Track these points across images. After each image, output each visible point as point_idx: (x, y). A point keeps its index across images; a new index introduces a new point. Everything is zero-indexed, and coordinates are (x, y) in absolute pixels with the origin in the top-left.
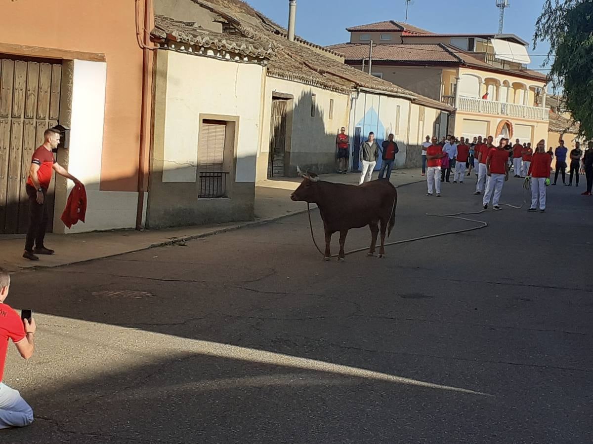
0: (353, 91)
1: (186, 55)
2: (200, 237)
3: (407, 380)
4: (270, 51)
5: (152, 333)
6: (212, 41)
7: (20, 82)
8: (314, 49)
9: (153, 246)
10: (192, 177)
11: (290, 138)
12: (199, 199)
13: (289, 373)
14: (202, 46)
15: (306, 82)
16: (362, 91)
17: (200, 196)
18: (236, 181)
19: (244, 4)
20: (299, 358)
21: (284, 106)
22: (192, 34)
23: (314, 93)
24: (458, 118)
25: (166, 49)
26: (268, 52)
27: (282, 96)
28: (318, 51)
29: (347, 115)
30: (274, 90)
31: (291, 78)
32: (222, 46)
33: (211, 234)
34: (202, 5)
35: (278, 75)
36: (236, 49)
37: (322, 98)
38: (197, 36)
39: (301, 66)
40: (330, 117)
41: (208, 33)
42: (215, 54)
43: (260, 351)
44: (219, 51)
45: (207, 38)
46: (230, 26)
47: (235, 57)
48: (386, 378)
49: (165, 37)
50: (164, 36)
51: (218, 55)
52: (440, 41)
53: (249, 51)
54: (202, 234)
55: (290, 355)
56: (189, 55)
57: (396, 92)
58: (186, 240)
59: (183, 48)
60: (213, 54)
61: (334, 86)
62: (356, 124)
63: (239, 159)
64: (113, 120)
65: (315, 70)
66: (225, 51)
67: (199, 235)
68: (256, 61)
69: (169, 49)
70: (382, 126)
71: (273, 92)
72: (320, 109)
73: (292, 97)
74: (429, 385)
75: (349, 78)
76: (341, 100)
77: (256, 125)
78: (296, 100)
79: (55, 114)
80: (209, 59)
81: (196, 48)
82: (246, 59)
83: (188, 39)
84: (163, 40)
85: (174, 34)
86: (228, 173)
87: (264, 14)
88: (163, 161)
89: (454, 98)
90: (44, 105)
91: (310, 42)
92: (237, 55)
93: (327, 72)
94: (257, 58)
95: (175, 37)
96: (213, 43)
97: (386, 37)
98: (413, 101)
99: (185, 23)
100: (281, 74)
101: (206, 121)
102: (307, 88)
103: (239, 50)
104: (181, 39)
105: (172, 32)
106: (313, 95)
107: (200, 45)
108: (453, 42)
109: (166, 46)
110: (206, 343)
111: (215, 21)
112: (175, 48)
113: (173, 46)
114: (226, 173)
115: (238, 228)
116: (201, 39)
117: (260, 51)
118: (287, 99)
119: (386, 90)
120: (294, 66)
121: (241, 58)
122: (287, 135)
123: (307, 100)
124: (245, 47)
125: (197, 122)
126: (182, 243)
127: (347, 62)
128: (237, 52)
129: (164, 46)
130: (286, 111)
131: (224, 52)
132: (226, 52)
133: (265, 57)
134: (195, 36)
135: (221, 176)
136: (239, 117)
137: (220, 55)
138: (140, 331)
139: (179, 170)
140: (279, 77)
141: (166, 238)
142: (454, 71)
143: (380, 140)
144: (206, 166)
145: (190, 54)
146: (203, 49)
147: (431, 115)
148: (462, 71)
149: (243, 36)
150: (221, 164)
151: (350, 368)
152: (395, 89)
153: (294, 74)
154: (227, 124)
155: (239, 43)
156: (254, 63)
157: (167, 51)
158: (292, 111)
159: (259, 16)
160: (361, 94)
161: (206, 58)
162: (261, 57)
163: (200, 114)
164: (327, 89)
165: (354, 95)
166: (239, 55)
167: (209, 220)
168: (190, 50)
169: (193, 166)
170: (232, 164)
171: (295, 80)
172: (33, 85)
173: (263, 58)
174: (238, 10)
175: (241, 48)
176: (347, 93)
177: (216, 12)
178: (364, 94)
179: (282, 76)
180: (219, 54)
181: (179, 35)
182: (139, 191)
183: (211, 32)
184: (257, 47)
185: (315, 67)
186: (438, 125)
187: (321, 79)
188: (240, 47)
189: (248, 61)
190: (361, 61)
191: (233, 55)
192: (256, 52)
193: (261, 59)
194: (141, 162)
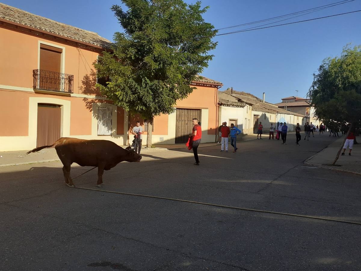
4: (245, 105)
8: (270, 104)
15: (263, 112)
19: (252, 95)
27: (256, 115)
28: (271, 105)
29: (275, 119)
31: (258, 111)
34: (233, 96)
40: (270, 120)
46: (239, 100)
50: (220, 103)
51: (233, 106)
52: (306, 100)
56: (226, 107)
57: (290, 113)
59: (225, 105)
61: (272, 112)
62: (278, 120)
64: (210, 121)
69: (222, 106)
71: (254, 114)
72: (267, 117)
76: (273, 116)
78: (260, 116)
82: (239, 107)
87: (257, 97)
89: (309, 114)
91: (270, 103)
93: (270, 109)
95: (223, 103)
97: (291, 100)
98: (295, 115)
99: (227, 100)
102: (264, 113)
106: (266, 114)
111: (236, 99)
116: (229, 103)
118: (258, 116)
119: (286, 113)
120: (261, 108)
123: (263, 116)
127: (279, 107)
130: (257, 118)
134: (227, 103)
136: (238, 119)
142: (309, 108)
146: (229, 105)
147: (301, 118)
149: (244, 102)
154: (236, 121)
155: (238, 103)
158: (259, 118)
159: (256, 98)
160: (279, 114)
161: (230, 107)
163: (229, 119)
164: (270, 113)
165: (277, 114)
171: (260, 111)
172: (194, 114)
176: (275, 114)
179: (256, 111)
182: (216, 134)
185: (268, 108)
187: (267, 111)
190: (284, 106)
191: (236, 106)
192: (241, 105)
193: (243, 107)
194: (216, 129)
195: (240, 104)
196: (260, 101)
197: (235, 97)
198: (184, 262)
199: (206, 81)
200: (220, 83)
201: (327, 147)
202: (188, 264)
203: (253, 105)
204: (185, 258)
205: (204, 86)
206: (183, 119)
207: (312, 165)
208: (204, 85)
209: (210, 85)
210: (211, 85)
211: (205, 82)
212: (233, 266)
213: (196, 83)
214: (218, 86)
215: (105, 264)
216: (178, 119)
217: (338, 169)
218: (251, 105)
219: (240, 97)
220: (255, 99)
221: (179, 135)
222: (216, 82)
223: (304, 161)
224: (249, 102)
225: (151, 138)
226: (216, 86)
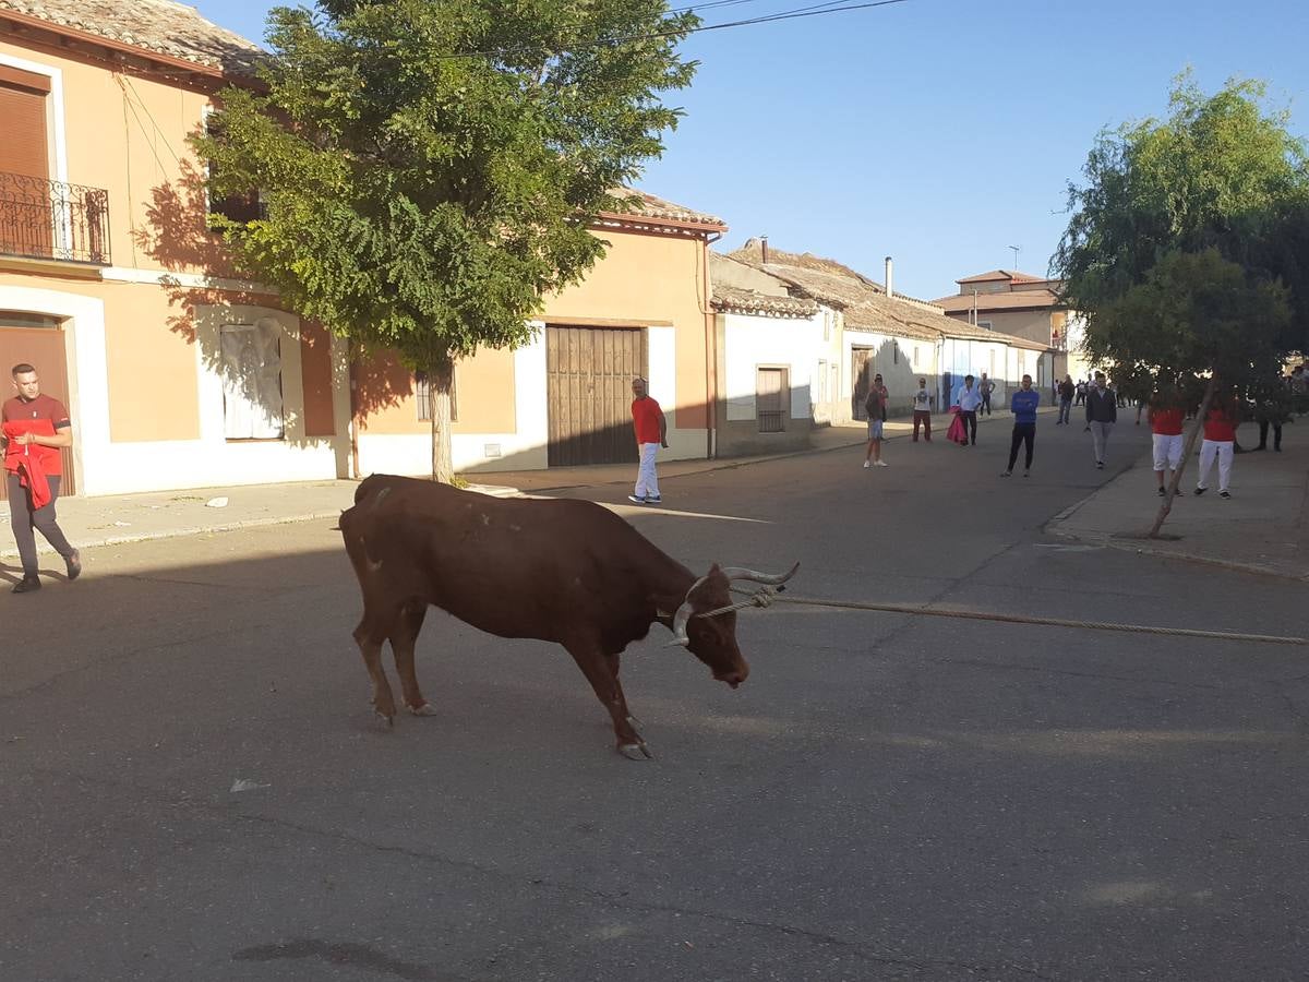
0: (939, 338)
1: (740, 316)
2: (752, 463)
4: (816, 307)
7: (609, 346)
8: (912, 303)
12: (760, 433)
14: (754, 308)
15: (887, 332)
16: (948, 338)
17: (761, 431)
18: (792, 418)
19: (846, 268)
21: (865, 355)
22: (744, 299)
24: (1070, 360)
27: (862, 347)
28: (917, 305)
29: (933, 360)
30: (853, 342)
31: (868, 330)
32: (771, 306)
34: (769, 274)
35: (856, 328)
36: (784, 308)
38: (749, 300)
39: (887, 320)
40: (916, 363)
41: (764, 296)
42: (766, 313)
44: (769, 311)
45: (757, 301)
46: (794, 289)
47: (784, 315)
49: (722, 303)
50: (720, 302)
51: (769, 314)
52: (1049, 286)
53: (797, 309)
56: (743, 316)
57: (988, 337)
59: (737, 311)
60: (764, 314)
61: (917, 335)
62: (945, 367)
64: (681, 373)
65: (901, 321)
67: (754, 461)
68: (803, 317)
69: (725, 313)
70: (975, 369)
71: (852, 344)
72: (905, 356)
73: (872, 347)
75: (936, 327)
76: (926, 348)
78: (877, 347)
79: (637, 370)
80: (761, 318)
81: (749, 310)
83: (741, 303)
84: (720, 306)
85: (730, 300)
86: (785, 412)
87: (863, 274)
88: (727, 404)
89: (1064, 339)
90: (628, 363)
91: (908, 297)
92: (786, 313)
93: (914, 323)
94: (803, 314)
95: (731, 303)
96: (763, 305)
97: (995, 286)
98: (1009, 344)
99: (745, 290)
101: (760, 369)
102: (889, 338)
103: (787, 308)
104: (735, 304)
105: (728, 298)
106: (897, 343)
107: (752, 307)
109: (723, 310)
111: (782, 287)
112: (731, 311)
113: (729, 310)
114: (783, 411)
115: (795, 456)
116: (752, 302)
118: (868, 349)
120: (878, 319)
121: (790, 315)
123: (890, 349)
124: (792, 306)
125: (754, 371)
127: (947, 314)
129: (721, 311)
130: (867, 360)
132: (776, 311)
134: (747, 301)
135: (779, 415)
136: (791, 364)
140: (857, 330)
142: (1061, 314)
146: (754, 310)
147: (1032, 357)
149: (811, 297)
150: (778, 404)
152: (987, 335)
153: (873, 327)
154: (781, 371)
155: (787, 303)
158: (874, 359)
159: (858, 277)
160: (947, 340)
161: (758, 318)
162: (807, 313)
163: (755, 364)
164: (913, 339)
165: (940, 341)
168: (744, 312)
169: (753, 407)
170: (788, 404)
171: (873, 331)
172: (619, 347)
174: (838, 273)
176: (933, 340)
177: (781, 279)
178: (951, 340)
179: (860, 329)
181: (734, 301)
182: (708, 427)
184: (803, 305)
185: (905, 320)
186: (1041, 364)
189: (798, 317)
190: (965, 312)
191: (782, 313)
192: (802, 309)
193: (807, 316)
194: (708, 405)
195: (798, 306)
196: (876, 291)
197: (777, 277)
198: (602, 926)
199: (659, 212)
200: (716, 219)
201: (1130, 467)
202: (617, 931)
203: (847, 307)
204: (603, 911)
205: (650, 233)
206: (575, 367)
207: (1077, 539)
208: (651, 229)
209: (677, 228)
210: (680, 229)
211: (655, 216)
212: (784, 930)
213: (620, 221)
214: (707, 232)
215: (299, 949)
216: (554, 366)
217: (1169, 551)
218: (838, 306)
219: (799, 275)
220: (857, 282)
221: (563, 434)
222: (700, 218)
223: (1046, 523)
224: (832, 296)
225: (450, 446)
226: (699, 233)
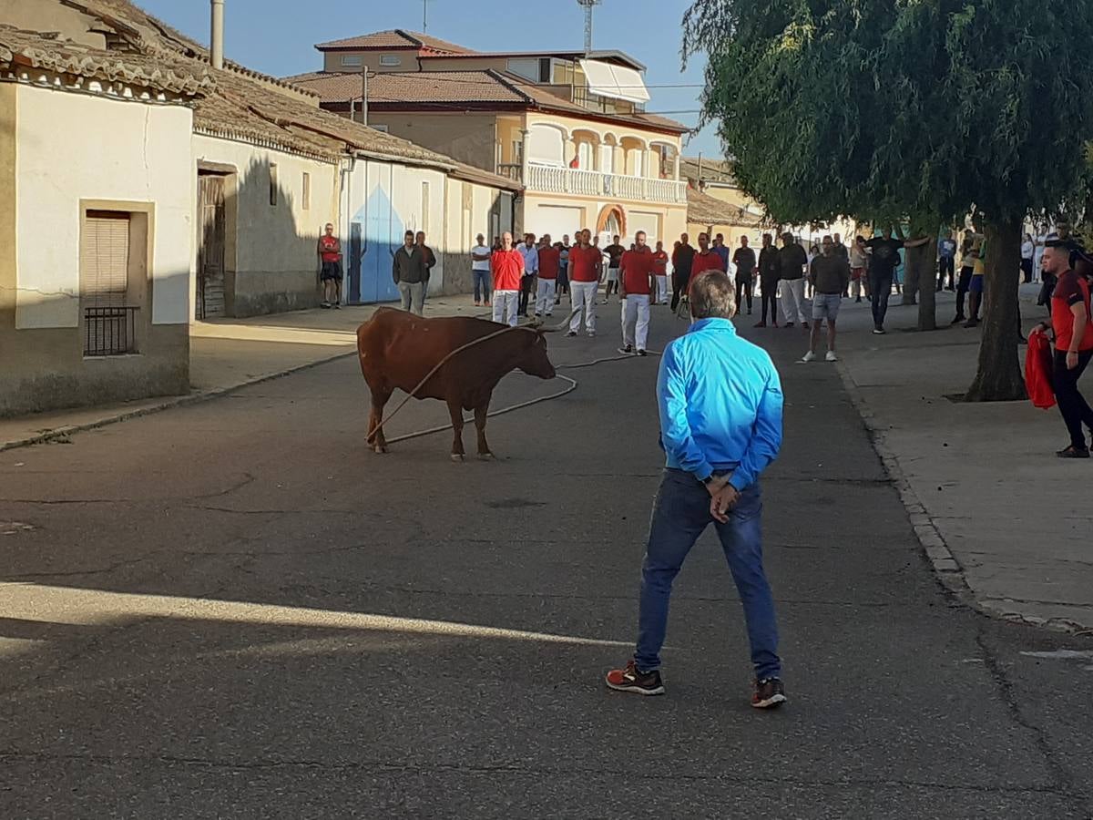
0: (344, 157)
1: (50, 91)
2: (94, 426)
3: (535, 636)
4: (206, 81)
5: (55, 589)
6: (98, 66)
8: (261, 82)
9: (10, 447)
10: (71, 319)
11: (234, 244)
12: (85, 358)
13: (326, 636)
14: (81, 75)
15: (259, 141)
16: (361, 157)
17: (87, 353)
18: (154, 322)
20: (338, 613)
21: (220, 187)
22: (59, 53)
23: (274, 162)
24: (529, 203)
25: (11, 82)
26: (203, 84)
27: (215, 169)
28: (269, 86)
29: (334, 200)
30: (200, 158)
31: (229, 134)
32: (117, 74)
33: (115, 421)
34: (64, 2)
35: (207, 129)
36: (144, 79)
37: (289, 171)
38: (70, 56)
39: (244, 113)
40: (306, 206)
41: (86, 50)
42: (105, 89)
43: (265, 607)
44: (112, 84)
45: (89, 60)
46: (119, 38)
47: (141, 94)
48: (499, 634)
49: (10, 59)
50: (8, 57)
51: (110, 90)
52: (489, 64)
53: (168, 83)
54: (99, 420)
55: (320, 608)
56: (55, 92)
57: (421, 158)
58: (70, 433)
59: (43, 78)
60: (100, 89)
61: (309, 148)
62: (351, 216)
63: (158, 280)
65: (272, 121)
66: (123, 83)
67: (93, 423)
68: (181, 100)
69: (17, 82)
70: (398, 220)
71: (199, 162)
72: (285, 193)
73: (233, 170)
74: (574, 640)
75: (335, 134)
76: (322, 173)
77: (187, 217)
78: (241, 175)
80: (93, 97)
81: (68, 77)
82: (162, 97)
83: (54, 63)
84: (7, 66)
85: (26, 53)
86: (138, 308)
88: (15, 289)
89: (520, 167)
91: (253, 70)
92: (146, 90)
93: (294, 124)
94: (183, 95)
95: (29, 60)
96: (101, 69)
98: (450, 173)
99: (39, 34)
100: (212, 127)
101: (92, 213)
103: (150, 80)
104: (40, 62)
105: (23, 49)
106: (272, 165)
107: (77, 73)
108: (512, 66)
109: (11, 75)
110: (163, 599)
111: (92, 30)
112: (29, 78)
113: (25, 76)
114: (133, 308)
115: (163, 409)
116: (77, 62)
117: (187, 81)
118: (224, 174)
119: (403, 154)
120: (233, 114)
121: (153, 96)
122: (227, 240)
123: (261, 176)
124: (160, 75)
125: (76, 215)
126: (62, 438)
127: (322, 105)
128: (145, 83)
129: (7, 77)
130: (223, 195)
131: (121, 85)
132: (125, 85)
133: (196, 93)
134: (65, 57)
135: (125, 315)
136: (153, 204)
137: (113, 90)
138: (33, 586)
139: (46, 304)
140: (209, 133)
141: (30, 430)
142: (518, 118)
143: (395, 245)
144: (96, 296)
145: (58, 89)
146: (81, 79)
147: (484, 197)
148: (532, 118)
150: (123, 292)
151: (432, 623)
152: (419, 153)
153: (237, 128)
154: (132, 218)
155: (148, 68)
156: (177, 104)
157: (14, 84)
158: (236, 195)
159: (155, 25)
160: (358, 162)
161: (88, 97)
162: (189, 93)
163: (81, 200)
164: (296, 154)
165: (346, 163)
166: (150, 90)
167: (104, 396)
168: (58, 82)
169: (72, 297)
170: (144, 293)
171: (238, 138)
173: (193, 94)
175: (153, 78)
176: (333, 160)
177: (92, 14)
178: (364, 162)
180: (111, 88)
181: (37, 56)
183: (91, 49)
184: (182, 75)
185: (270, 115)
186: (495, 216)
187: (284, 136)
188: (150, 75)
189: (167, 100)
190: (348, 105)
191: (137, 89)
192: (182, 83)
195: (171, 77)
196: (190, 54)
197: (84, 10)
